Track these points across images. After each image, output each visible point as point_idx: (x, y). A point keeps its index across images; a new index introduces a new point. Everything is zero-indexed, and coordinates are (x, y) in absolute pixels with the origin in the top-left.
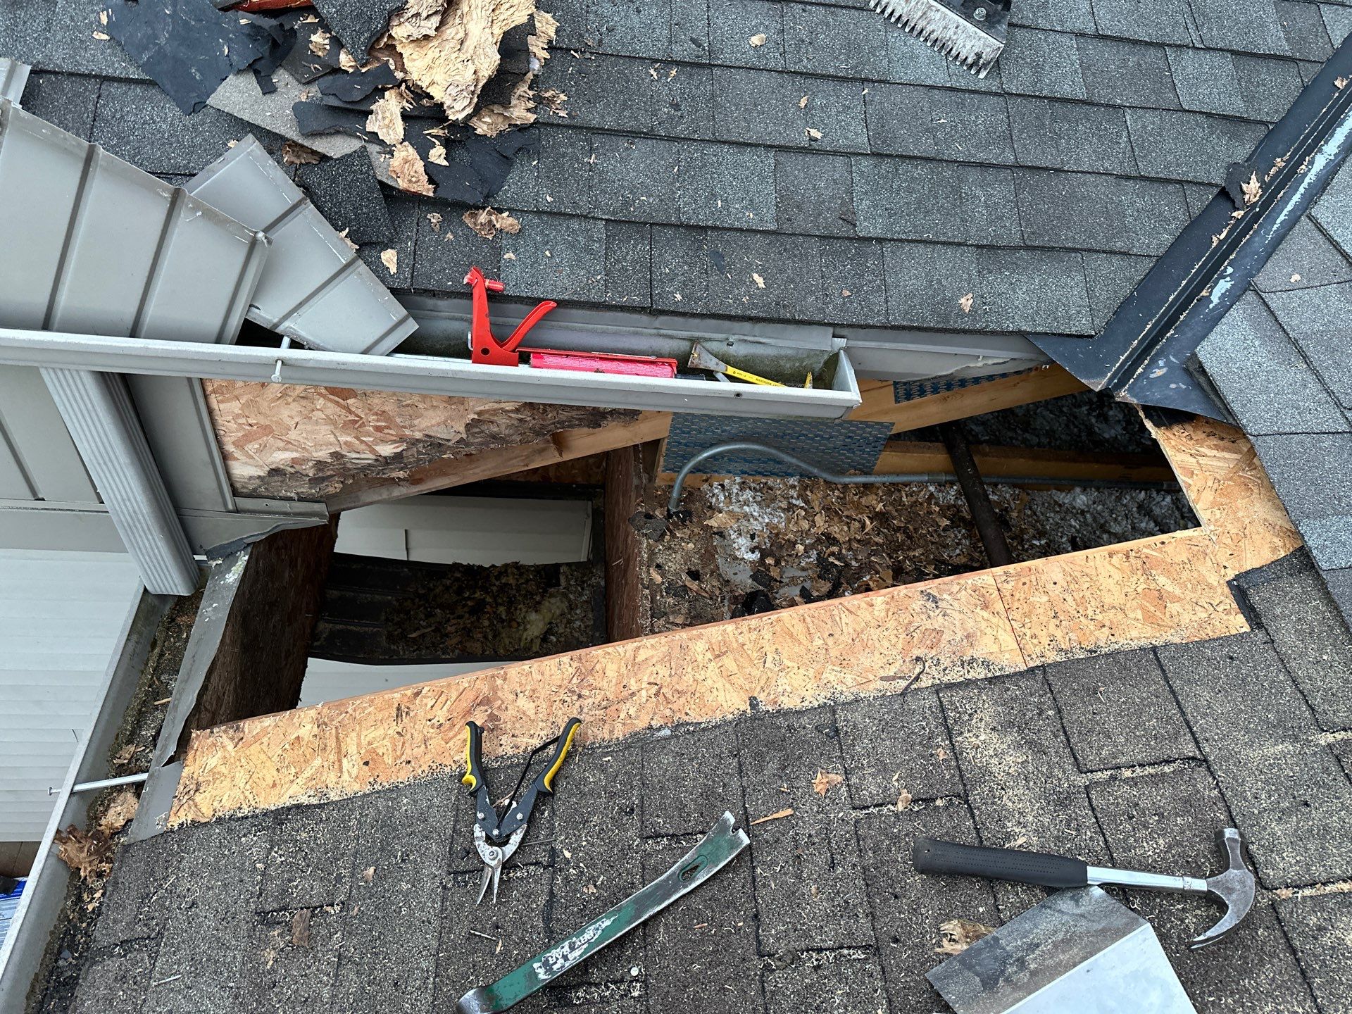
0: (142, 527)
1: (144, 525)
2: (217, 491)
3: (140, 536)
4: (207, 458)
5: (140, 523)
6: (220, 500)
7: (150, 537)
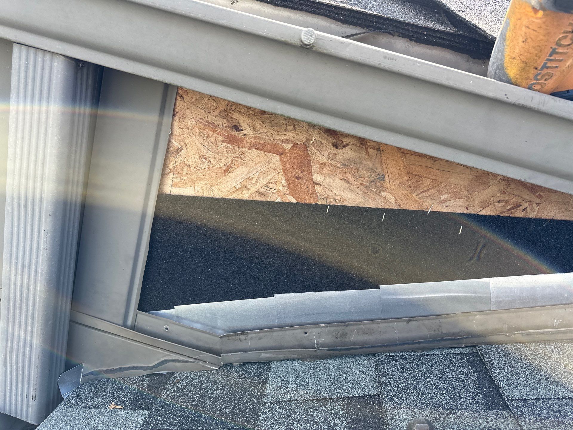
0: (27, 311)
1: (30, 309)
2: (125, 298)
3: (20, 325)
4: (132, 251)
5: (27, 305)
6: (123, 311)
7: (29, 328)
